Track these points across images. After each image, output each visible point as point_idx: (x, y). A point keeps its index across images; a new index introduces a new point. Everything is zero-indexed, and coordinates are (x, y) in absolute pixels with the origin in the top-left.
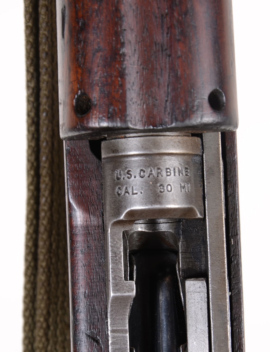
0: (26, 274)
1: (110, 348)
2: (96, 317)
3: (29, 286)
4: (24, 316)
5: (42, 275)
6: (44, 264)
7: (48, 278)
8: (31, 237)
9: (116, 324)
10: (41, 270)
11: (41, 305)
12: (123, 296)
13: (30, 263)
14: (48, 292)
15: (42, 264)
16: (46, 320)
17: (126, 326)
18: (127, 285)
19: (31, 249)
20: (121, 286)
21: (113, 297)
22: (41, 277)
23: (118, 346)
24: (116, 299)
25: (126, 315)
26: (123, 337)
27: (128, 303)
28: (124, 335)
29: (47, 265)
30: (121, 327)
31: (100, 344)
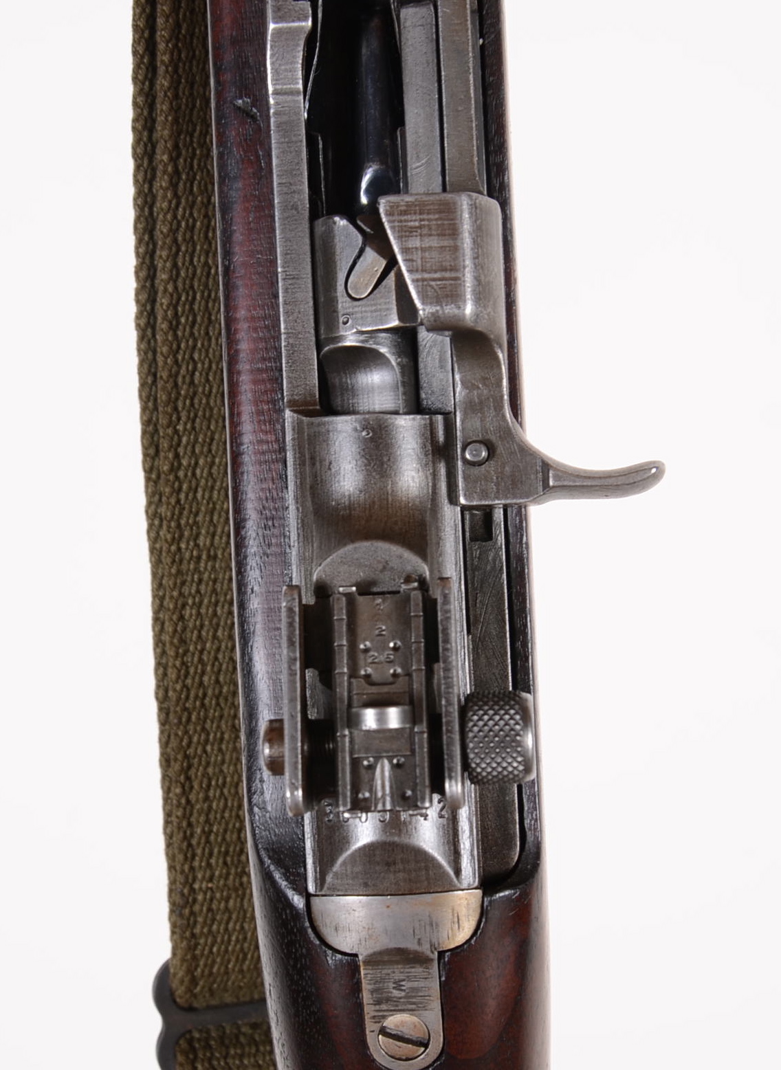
0: (135, 79)
1: (272, 120)
2: (250, 76)
3: (140, 100)
4: (135, 155)
5: (164, 78)
6: (166, 58)
7: (175, 85)
8: (144, 10)
9: (281, 79)
10: (161, 70)
11: (163, 131)
12: (290, 28)
13: (142, 57)
14: (175, 110)
15: (163, 57)
16: (174, 160)
17: (298, 83)
18: (297, 9)
19: (143, 32)
20: (286, 10)
21: (274, 29)
22: (163, 82)
23: (285, 118)
24: (278, 32)
25: (298, 63)
26: (294, 101)
27: (299, 40)
28: (296, 98)
29: (171, 61)
30: (290, 84)
31: (257, 120)
